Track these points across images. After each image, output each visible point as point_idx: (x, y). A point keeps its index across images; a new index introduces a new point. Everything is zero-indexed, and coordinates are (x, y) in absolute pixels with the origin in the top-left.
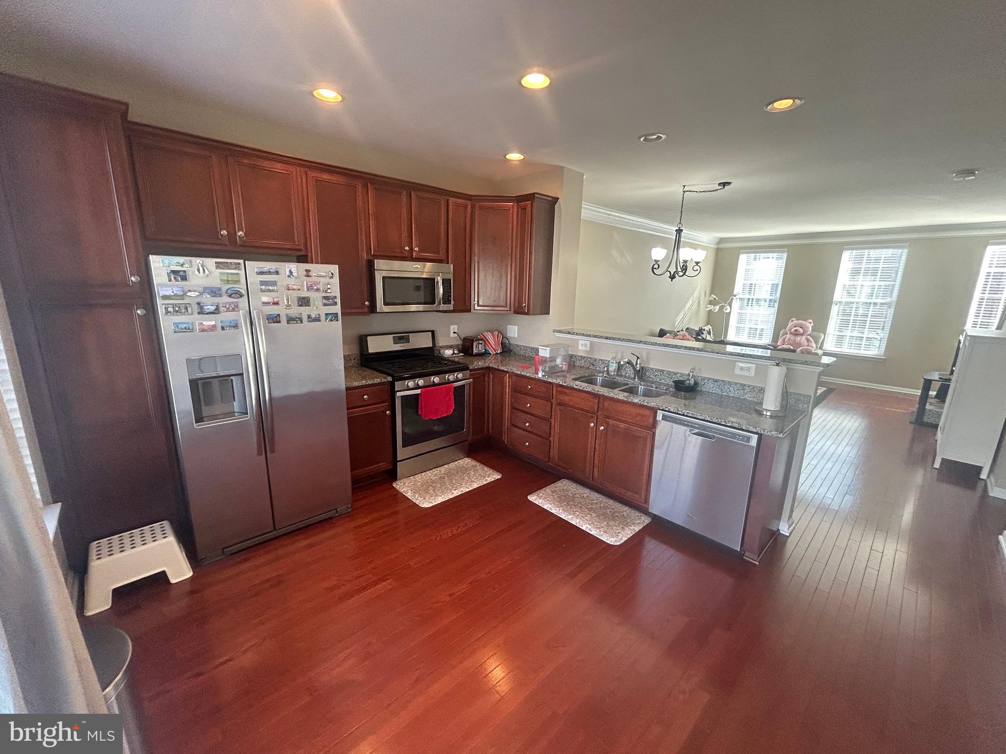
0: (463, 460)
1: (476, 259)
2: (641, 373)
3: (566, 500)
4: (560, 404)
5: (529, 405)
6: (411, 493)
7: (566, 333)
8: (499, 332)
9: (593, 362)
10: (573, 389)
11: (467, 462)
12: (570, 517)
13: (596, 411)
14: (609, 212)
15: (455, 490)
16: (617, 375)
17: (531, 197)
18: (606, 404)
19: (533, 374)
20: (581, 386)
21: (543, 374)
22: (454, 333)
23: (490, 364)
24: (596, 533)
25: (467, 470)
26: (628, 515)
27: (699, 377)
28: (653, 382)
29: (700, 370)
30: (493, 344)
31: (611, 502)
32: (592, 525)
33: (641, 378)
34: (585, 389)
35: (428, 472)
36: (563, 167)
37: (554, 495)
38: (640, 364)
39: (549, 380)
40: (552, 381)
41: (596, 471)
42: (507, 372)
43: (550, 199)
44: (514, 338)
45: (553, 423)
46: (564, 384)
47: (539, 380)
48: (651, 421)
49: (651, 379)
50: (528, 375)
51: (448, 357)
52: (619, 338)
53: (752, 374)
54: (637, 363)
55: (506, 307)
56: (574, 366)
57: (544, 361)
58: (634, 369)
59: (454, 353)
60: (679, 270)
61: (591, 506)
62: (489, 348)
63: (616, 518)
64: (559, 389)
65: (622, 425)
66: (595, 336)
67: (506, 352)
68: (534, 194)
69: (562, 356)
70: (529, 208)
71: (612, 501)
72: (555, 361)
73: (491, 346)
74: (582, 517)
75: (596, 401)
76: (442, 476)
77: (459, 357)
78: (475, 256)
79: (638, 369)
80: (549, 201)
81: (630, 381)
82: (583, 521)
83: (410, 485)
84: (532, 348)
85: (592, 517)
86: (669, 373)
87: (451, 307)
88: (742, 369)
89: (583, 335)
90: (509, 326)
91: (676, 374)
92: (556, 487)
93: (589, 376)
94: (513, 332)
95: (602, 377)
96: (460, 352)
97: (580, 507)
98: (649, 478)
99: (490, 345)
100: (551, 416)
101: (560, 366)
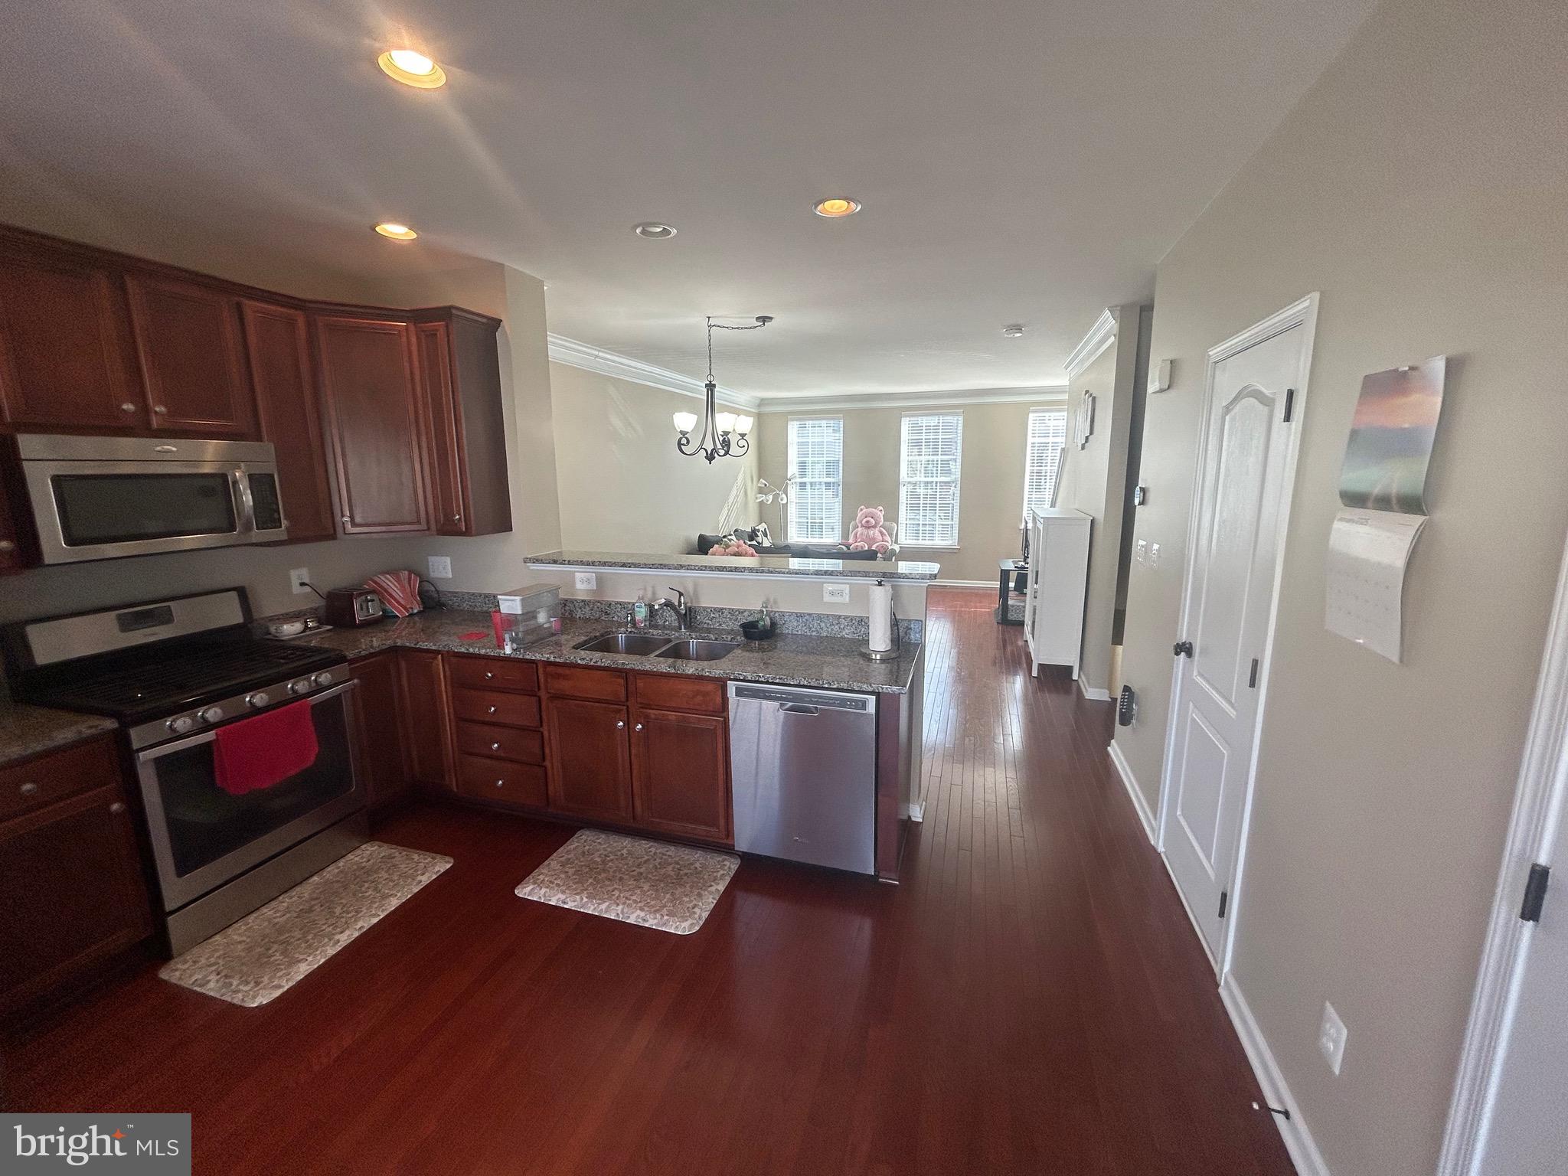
0: (358, 852)
1: (335, 431)
2: (689, 617)
3: (592, 876)
4: (554, 697)
5: (493, 709)
6: (217, 981)
7: (549, 563)
8: (410, 572)
9: (607, 608)
10: (578, 666)
11: (370, 852)
12: (604, 906)
13: (623, 699)
14: (597, 353)
15: (342, 932)
16: (651, 626)
17: (446, 314)
18: (640, 684)
19: (493, 649)
20: (591, 660)
21: (515, 646)
22: (302, 584)
23: (398, 640)
24: (656, 921)
25: (368, 873)
26: (703, 866)
27: (775, 612)
28: (709, 631)
29: (775, 602)
30: (399, 595)
31: (671, 851)
32: (646, 909)
33: (690, 627)
34: (599, 664)
35: (264, 910)
36: (502, 265)
37: (567, 870)
38: (685, 604)
39: (528, 657)
40: (534, 658)
41: (638, 803)
42: (438, 652)
43: (484, 320)
44: (446, 580)
45: (546, 734)
46: (558, 660)
47: (507, 659)
48: (719, 700)
49: (705, 626)
50: (483, 652)
51: (290, 640)
52: (645, 564)
53: (846, 599)
54: (680, 602)
55: (419, 522)
56: (572, 619)
57: (511, 621)
58: (677, 612)
59: (306, 628)
60: (719, 446)
61: (638, 870)
62: (394, 607)
63: (685, 878)
64: (550, 669)
65: (672, 716)
66: (604, 564)
67: (433, 608)
68: (450, 307)
69: (547, 607)
70: (441, 333)
71: (673, 848)
72: (535, 617)
73: (398, 602)
74: (627, 898)
75: (622, 681)
76: (306, 906)
77: (322, 637)
78: (330, 426)
79: (684, 612)
80: (483, 323)
81: (674, 635)
82: (629, 906)
83: (213, 960)
84: (486, 596)
85: (644, 893)
86: (732, 611)
87: (280, 533)
88: (832, 593)
89: (582, 563)
90: (431, 559)
91: (742, 613)
92: (568, 852)
93: (602, 636)
94: (442, 568)
95: (625, 633)
96: (321, 622)
97: (621, 879)
98: (727, 794)
99: (395, 599)
100: (541, 722)
101: (545, 626)
